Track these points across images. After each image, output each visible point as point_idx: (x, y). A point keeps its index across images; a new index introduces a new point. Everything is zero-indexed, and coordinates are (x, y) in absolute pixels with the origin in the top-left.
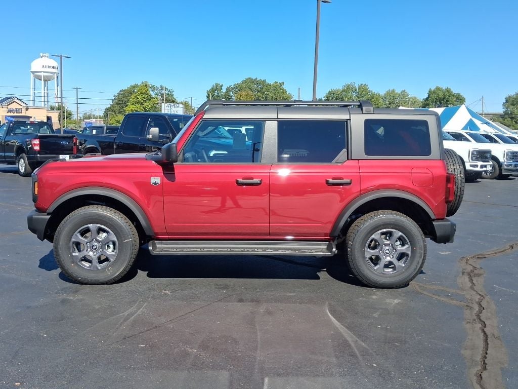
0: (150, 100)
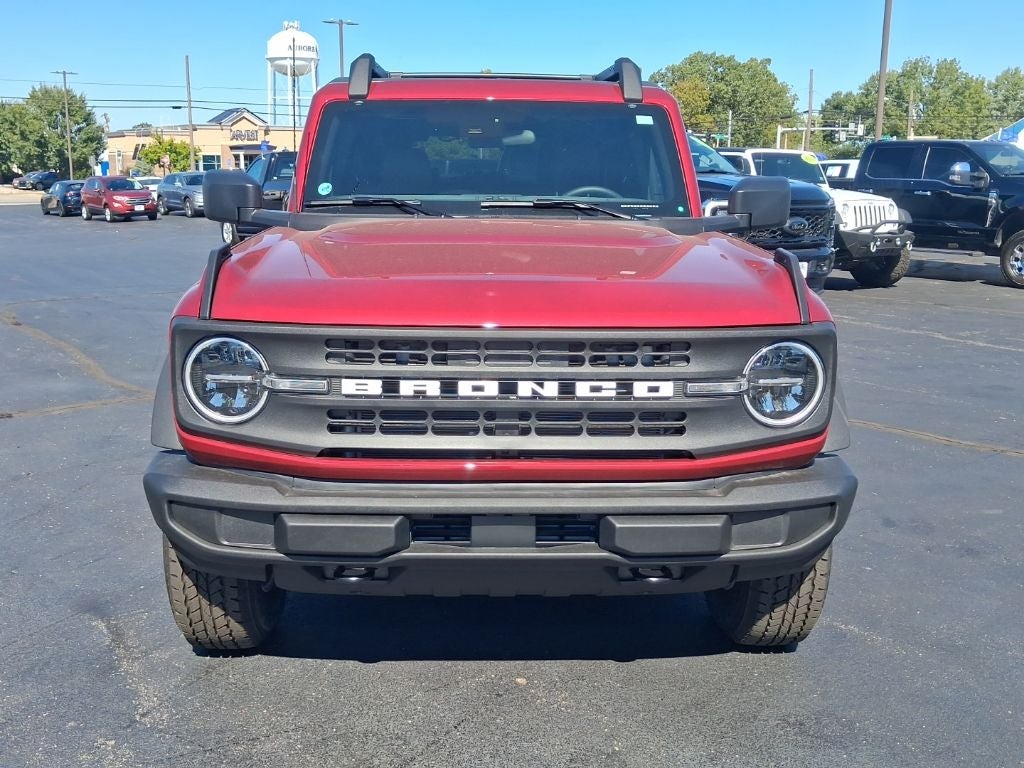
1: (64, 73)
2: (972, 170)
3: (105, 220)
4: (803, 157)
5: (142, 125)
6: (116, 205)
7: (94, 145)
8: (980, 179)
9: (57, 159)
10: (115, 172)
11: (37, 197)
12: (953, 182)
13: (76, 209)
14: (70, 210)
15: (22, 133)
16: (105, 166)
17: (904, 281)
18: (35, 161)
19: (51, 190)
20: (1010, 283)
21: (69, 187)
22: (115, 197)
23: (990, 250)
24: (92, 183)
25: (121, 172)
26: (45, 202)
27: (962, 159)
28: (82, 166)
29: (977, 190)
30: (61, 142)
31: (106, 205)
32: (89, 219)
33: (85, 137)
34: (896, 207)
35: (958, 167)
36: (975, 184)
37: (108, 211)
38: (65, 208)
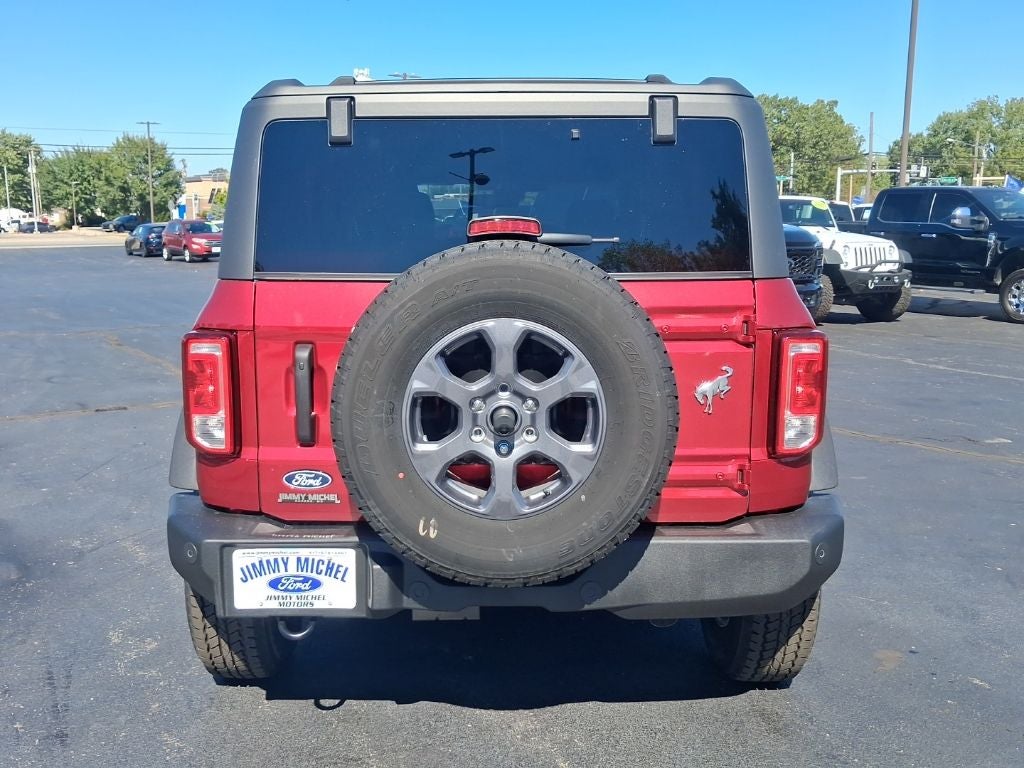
1: (148, 123)
2: (973, 214)
3: (184, 260)
4: (813, 203)
5: (218, 170)
6: (195, 247)
7: (173, 189)
8: (980, 222)
9: (138, 203)
10: (192, 215)
11: (120, 238)
12: (954, 225)
13: (157, 250)
14: (152, 251)
15: (107, 179)
16: (182, 209)
17: (906, 316)
18: (118, 206)
19: (135, 232)
20: (1009, 318)
21: (151, 230)
22: (194, 240)
23: (991, 288)
24: (172, 226)
25: (198, 215)
26: (129, 244)
27: (963, 204)
28: (162, 210)
29: (978, 233)
30: (143, 187)
31: (185, 247)
32: (169, 259)
33: (165, 182)
34: (896, 248)
35: (959, 212)
36: (975, 226)
37: (187, 253)
38: (148, 249)
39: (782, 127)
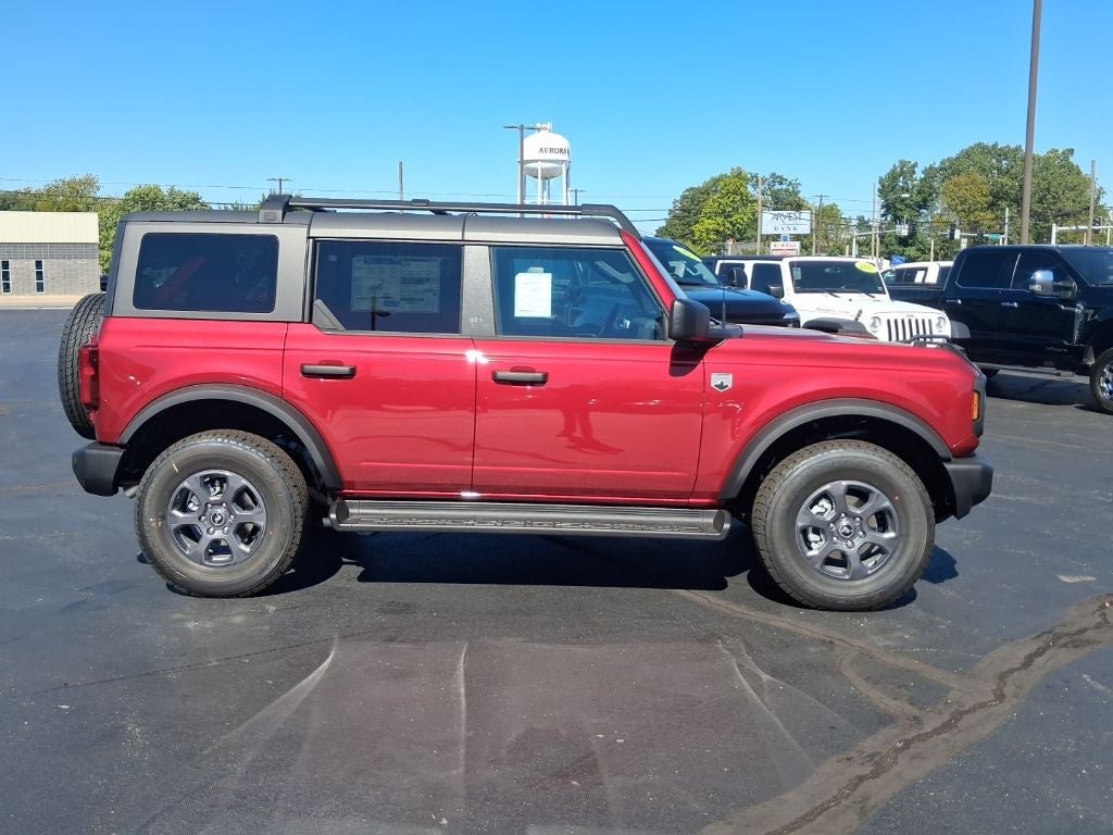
0: (745, 205)
2: (1056, 279)
4: (857, 265)
8: (1066, 288)
12: (1033, 292)
23: (1083, 370)
27: (1044, 268)
29: (1063, 301)
35: (1039, 275)
36: (1062, 294)
39: (1004, 180)
